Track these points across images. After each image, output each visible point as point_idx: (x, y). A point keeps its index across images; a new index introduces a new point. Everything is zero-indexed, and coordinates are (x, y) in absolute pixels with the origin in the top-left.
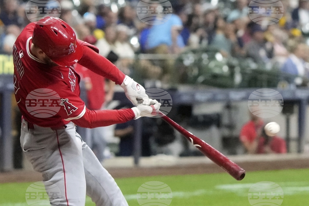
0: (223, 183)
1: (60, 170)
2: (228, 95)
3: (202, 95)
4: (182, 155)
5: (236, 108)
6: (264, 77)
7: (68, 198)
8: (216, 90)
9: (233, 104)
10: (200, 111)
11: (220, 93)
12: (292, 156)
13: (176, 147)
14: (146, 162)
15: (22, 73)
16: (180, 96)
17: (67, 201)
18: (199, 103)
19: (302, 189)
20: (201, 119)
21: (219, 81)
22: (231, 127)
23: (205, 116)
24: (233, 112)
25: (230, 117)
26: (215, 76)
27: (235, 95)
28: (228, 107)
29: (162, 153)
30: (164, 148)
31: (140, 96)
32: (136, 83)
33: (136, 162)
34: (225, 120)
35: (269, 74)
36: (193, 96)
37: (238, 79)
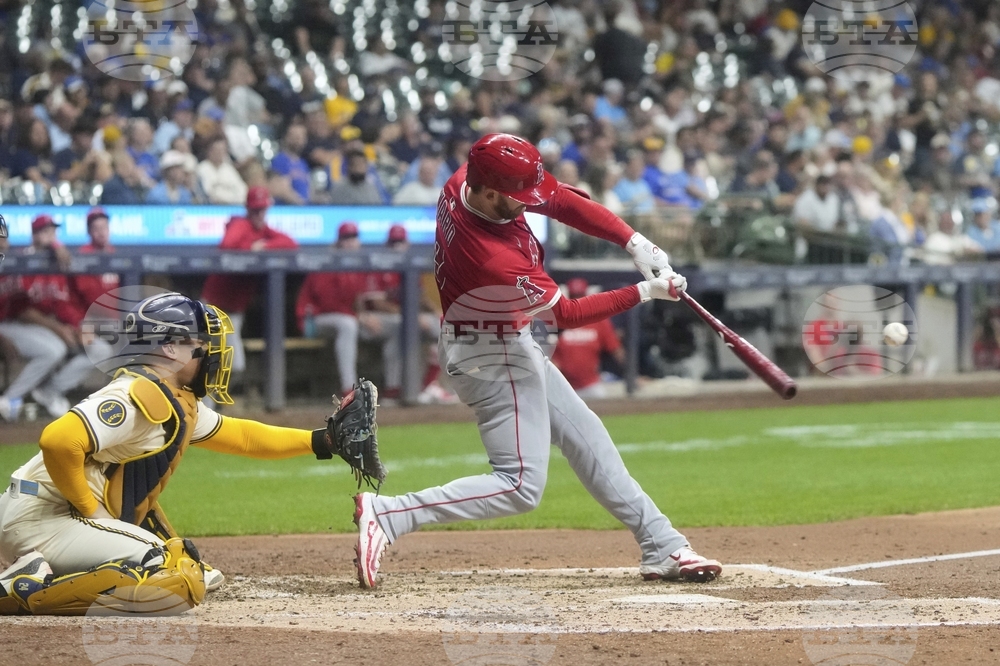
0: (775, 424)
1: (510, 405)
2: (784, 277)
3: (740, 276)
4: (707, 377)
5: (798, 298)
6: (846, 246)
7: (522, 455)
8: (765, 269)
9: (793, 291)
10: (737, 302)
11: (771, 273)
12: (893, 379)
13: (697, 364)
14: (652, 389)
15: (451, 235)
16: (704, 277)
17: (520, 459)
18: (735, 289)
19: (909, 435)
20: (739, 317)
21: (769, 253)
22: (790, 330)
23: (746, 312)
24: (793, 305)
25: (788, 314)
26: (763, 245)
27: (797, 277)
28: (785, 296)
29: (673, 374)
30: (676, 367)
31: (657, 264)
32: (653, 245)
33: (630, 388)
34: (780, 319)
35: (854, 240)
36: (725, 277)
37: (801, 248)
